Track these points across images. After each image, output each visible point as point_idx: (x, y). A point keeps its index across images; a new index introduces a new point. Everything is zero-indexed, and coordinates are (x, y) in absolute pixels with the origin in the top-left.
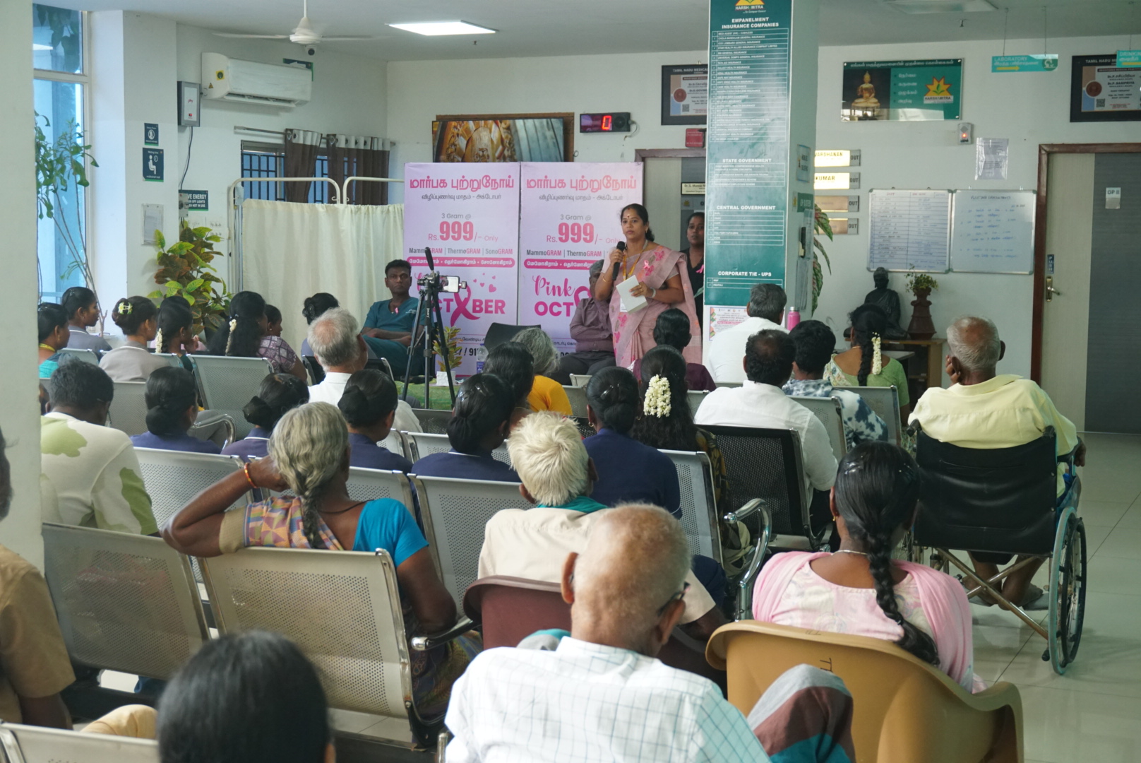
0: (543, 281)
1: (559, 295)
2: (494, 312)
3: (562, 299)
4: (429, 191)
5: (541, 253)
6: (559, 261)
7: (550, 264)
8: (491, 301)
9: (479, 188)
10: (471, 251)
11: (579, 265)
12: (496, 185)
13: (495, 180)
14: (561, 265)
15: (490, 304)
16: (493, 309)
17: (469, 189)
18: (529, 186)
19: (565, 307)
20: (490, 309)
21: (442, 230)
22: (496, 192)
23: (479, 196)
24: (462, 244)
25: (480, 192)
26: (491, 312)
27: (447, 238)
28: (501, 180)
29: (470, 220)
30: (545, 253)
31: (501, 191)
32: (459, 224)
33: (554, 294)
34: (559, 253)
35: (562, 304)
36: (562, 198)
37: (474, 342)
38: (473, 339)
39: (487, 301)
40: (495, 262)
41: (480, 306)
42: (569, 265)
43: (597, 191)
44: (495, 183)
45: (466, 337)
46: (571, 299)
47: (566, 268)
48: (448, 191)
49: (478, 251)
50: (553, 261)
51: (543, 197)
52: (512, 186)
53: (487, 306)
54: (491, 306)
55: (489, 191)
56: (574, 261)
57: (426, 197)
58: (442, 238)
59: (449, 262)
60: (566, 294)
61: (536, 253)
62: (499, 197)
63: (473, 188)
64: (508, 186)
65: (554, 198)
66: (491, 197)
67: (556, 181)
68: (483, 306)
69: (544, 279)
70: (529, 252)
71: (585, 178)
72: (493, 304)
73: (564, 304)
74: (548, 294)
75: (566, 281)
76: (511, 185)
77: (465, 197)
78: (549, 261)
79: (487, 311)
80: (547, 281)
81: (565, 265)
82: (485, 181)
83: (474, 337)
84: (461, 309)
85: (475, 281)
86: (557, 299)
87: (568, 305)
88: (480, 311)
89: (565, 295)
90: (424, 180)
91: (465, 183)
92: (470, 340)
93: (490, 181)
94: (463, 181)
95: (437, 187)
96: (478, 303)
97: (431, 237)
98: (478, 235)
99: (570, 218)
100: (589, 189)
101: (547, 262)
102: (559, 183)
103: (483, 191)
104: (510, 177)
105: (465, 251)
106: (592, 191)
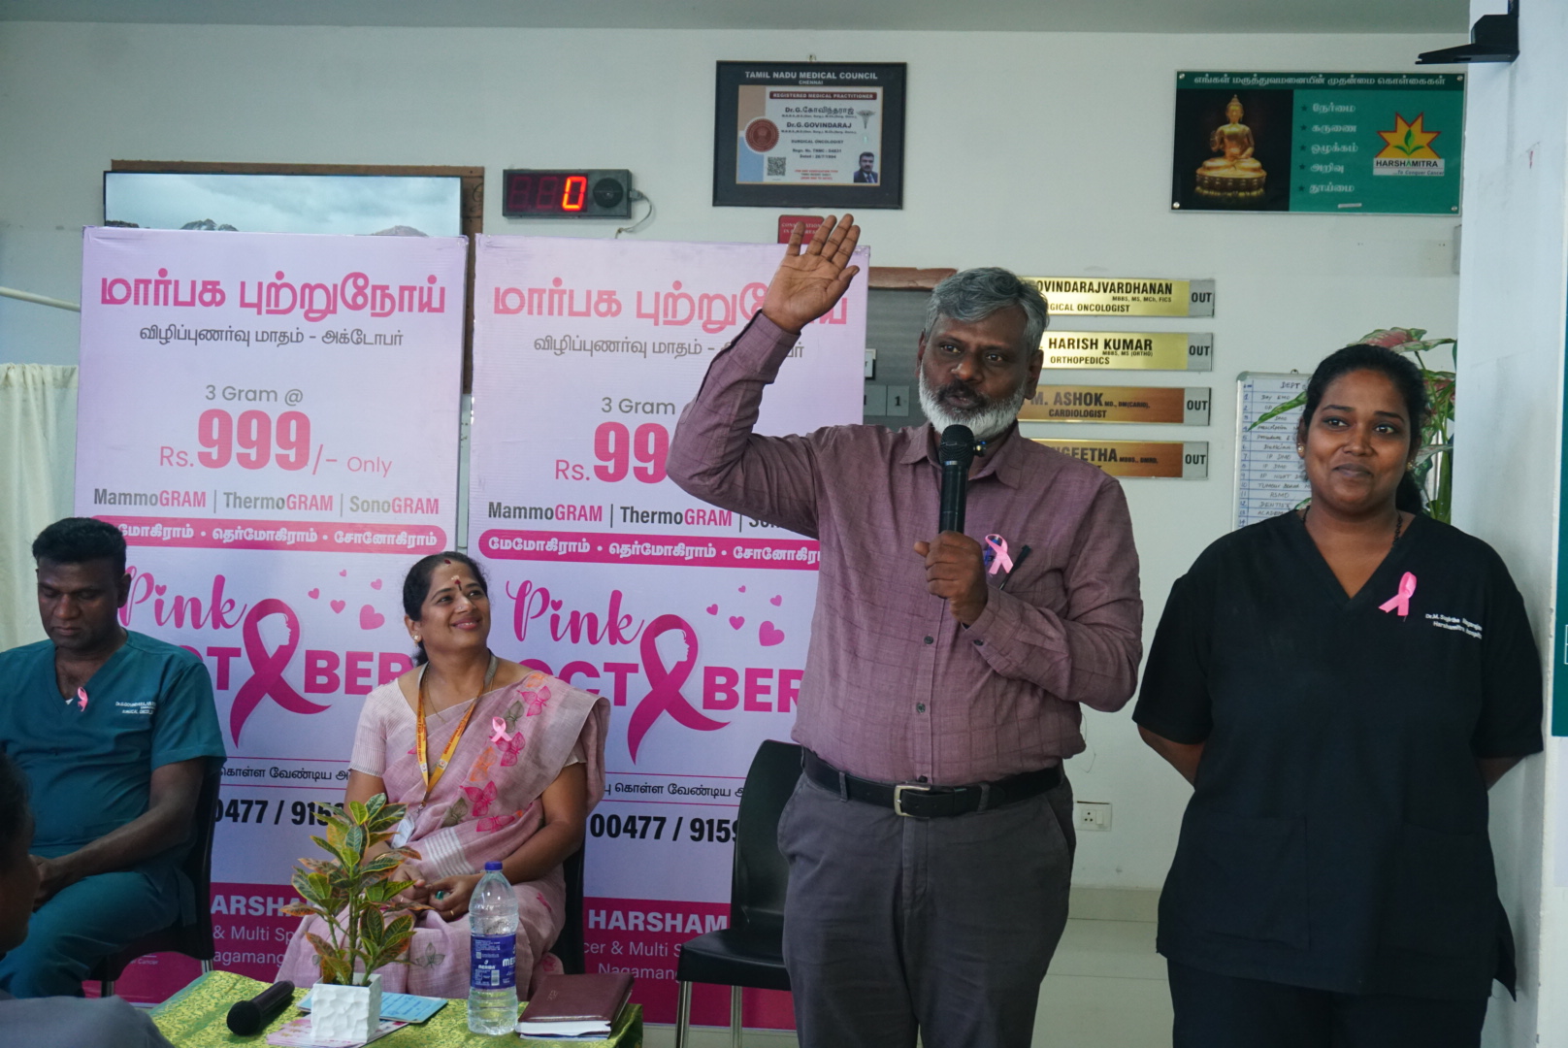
0: (538, 598)
1: (593, 640)
3: (601, 653)
4: (165, 316)
5: (536, 512)
6: (594, 539)
7: (563, 547)
8: (368, 657)
9: (331, 309)
10: (302, 502)
11: (660, 551)
12: (388, 302)
13: (384, 288)
14: (600, 549)
15: (361, 665)
16: (373, 680)
17: (298, 312)
18: (501, 308)
19: (612, 675)
20: (361, 681)
21: (205, 437)
22: (387, 324)
23: (331, 336)
24: (273, 480)
25: (330, 323)
27: (223, 460)
28: (402, 289)
29: (299, 408)
30: (549, 514)
31: (398, 321)
32: (263, 418)
33: (575, 639)
34: (596, 514)
35: (600, 668)
36: (610, 346)
37: (310, 782)
38: (304, 774)
39: (353, 658)
40: (380, 539)
41: (328, 672)
42: (625, 551)
43: (721, 329)
44: (384, 296)
45: (282, 766)
46: (631, 654)
47: (616, 559)
48: (229, 315)
49: (326, 503)
50: (576, 537)
51: (547, 343)
52: (441, 309)
53: (353, 672)
54: (367, 673)
55: (363, 319)
56: (642, 539)
57: (153, 332)
58: (205, 459)
59: (228, 536)
60: (615, 636)
61: (519, 511)
62: (397, 339)
63: (311, 310)
64: (426, 306)
65: (583, 348)
66: (370, 339)
67: (589, 294)
68: (341, 672)
69: (544, 592)
70: (494, 510)
71: (681, 291)
72: (374, 666)
73: (608, 667)
74: (556, 639)
75: (616, 597)
76: (436, 304)
77: (284, 338)
78: (562, 536)
79: (352, 688)
80: (553, 597)
81: (612, 550)
82: (350, 291)
83: (308, 767)
84: (268, 679)
85: (314, 594)
86: (583, 651)
87: (621, 671)
88: (332, 686)
89: (613, 642)
90: (147, 282)
91: (285, 294)
92: (293, 775)
93: (368, 291)
94: (278, 288)
95: (192, 303)
96: (322, 664)
97: (166, 456)
98: (325, 455)
99: (633, 408)
100: (697, 323)
101: (554, 540)
102: (600, 300)
103: (343, 319)
104: (432, 279)
105: (280, 503)
106: (704, 327)
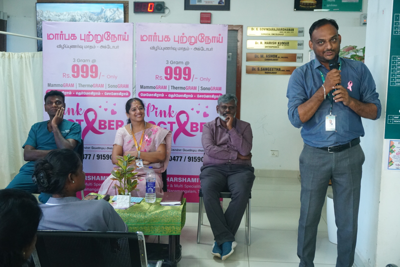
0: (152, 107)
1: (165, 116)
2: (115, 128)
3: (167, 120)
4: (62, 42)
5: (151, 87)
6: (165, 93)
7: (158, 95)
8: (113, 121)
9: (102, 40)
10: (97, 86)
11: (180, 96)
12: (115, 38)
13: (114, 35)
14: (166, 96)
15: (112, 123)
16: (114, 127)
17: (94, 41)
18: (142, 40)
19: (169, 125)
20: (112, 127)
21: (73, 71)
22: (115, 44)
23: (102, 47)
24: (89, 81)
25: (102, 44)
26: (113, 129)
27: (78, 76)
28: (119, 35)
29: (95, 64)
30: (154, 88)
31: (118, 43)
32: (87, 66)
33: (161, 116)
34: (165, 87)
35: (167, 123)
36: (168, 48)
37: (101, 150)
38: (99, 148)
39: (110, 121)
40: (115, 94)
41: (104, 125)
42: (172, 96)
43: (194, 44)
44: (114, 37)
45: (94, 146)
46: (174, 119)
47: (170, 98)
48: (78, 42)
49: (102, 86)
50: (161, 93)
51: (153, 48)
52: (128, 40)
53: (110, 125)
54: (113, 125)
55: (109, 43)
56: (176, 93)
57: (60, 46)
58: (73, 76)
59: (80, 94)
60: (170, 115)
61: (148, 87)
62: (118, 47)
63: (97, 41)
64: (124, 39)
65: (161, 49)
66: (111, 47)
67: (163, 36)
68: (107, 125)
69: (154, 106)
70: (142, 87)
71: (184, 35)
72: (115, 123)
73: (169, 123)
74: (156, 116)
75: (170, 107)
76: (126, 39)
77: (91, 47)
78: (157, 93)
79: (110, 128)
80: (156, 107)
81: (169, 96)
82: (106, 36)
83: (100, 146)
84: (90, 127)
85: (100, 107)
86: (163, 119)
87: (171, 123)
88: (105, 128)
89: (170, 117)
90: (58, 34)
91: (91, 37)
92: (97, 148)
93: (110, 36)
94: (89, 35)
95: (69, 39)
96: (102, 123)
97: (64, 75)
98: (101, 75)
99: (174, 63)
100: (188, 43)
101: (156, 94)
102: (165, 38)
103: (105, 43)
104: (125, 33)
105: (91, 86)
106: (190, 44)
